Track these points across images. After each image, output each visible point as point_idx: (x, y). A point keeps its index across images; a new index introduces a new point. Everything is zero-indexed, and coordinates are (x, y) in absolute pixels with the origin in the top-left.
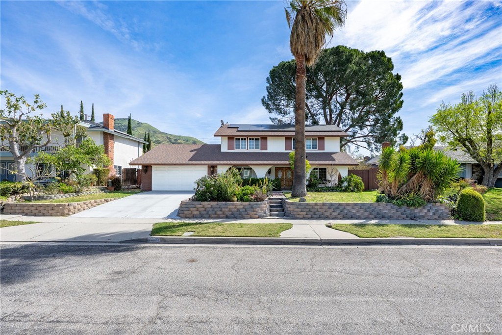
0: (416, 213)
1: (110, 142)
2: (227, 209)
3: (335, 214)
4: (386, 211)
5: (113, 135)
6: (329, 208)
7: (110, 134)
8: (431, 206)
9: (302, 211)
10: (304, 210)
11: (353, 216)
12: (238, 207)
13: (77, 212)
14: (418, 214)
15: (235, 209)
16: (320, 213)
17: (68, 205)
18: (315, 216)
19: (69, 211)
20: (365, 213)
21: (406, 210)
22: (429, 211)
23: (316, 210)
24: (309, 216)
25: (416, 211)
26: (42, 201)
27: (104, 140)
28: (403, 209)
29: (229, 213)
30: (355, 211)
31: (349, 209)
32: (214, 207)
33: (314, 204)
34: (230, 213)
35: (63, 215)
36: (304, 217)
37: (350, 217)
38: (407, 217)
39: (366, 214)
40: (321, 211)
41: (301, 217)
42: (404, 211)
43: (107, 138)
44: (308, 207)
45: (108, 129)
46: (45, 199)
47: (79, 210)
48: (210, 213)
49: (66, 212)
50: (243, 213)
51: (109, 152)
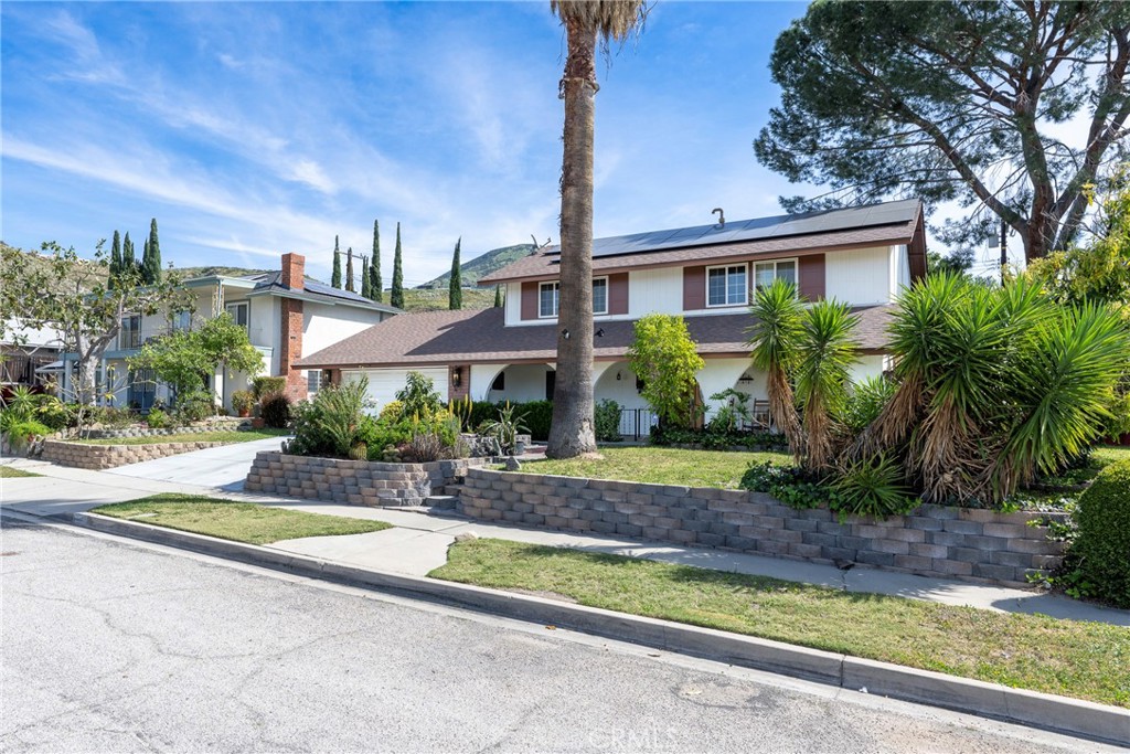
0: (867, 540)
1: (294, 318)
2: (320, 477)
3: (566, 514)
4: (737, 523)
5: (301, 301)
6: (555, 494)
7: (291, 299)
8: (945, 517)
9: (481, 497)
10: (486, 494)
11: (622, 528)
12: (343, 472)
13: (123, 464)
14: (875, 547)
15: (336, 478)
16: (525, 508)
17: (110, 449)
18: (509, 515)
19: (109, 461)
20: (663, 520)
21: (825, 525)
22: (929, 539)
23: (516, 497)
24: (495, 513)
25: (866, 533)
26: (98, 441)
27: (283, 313)
28: (812, 522)
29: (322, 486)
30: (630, 512)
31: (612, 504)
32: (300, 468)
33: (514, 479)
34: (326, 485)
35: (97, 468)
36: (482, 516)
37: (612, 528)
38: (823, 553)
39: (666, 525)
40: (530, 499)
41: (474, 512)
42: (818, 530)
43: (286, 308)
44: (497, 486)
45: (288, 289)
46: (104, 437)
47: (128, 461)
48: (290, 482)
49: (103, 462)
50: (350, 489)
51: (290, 340)
